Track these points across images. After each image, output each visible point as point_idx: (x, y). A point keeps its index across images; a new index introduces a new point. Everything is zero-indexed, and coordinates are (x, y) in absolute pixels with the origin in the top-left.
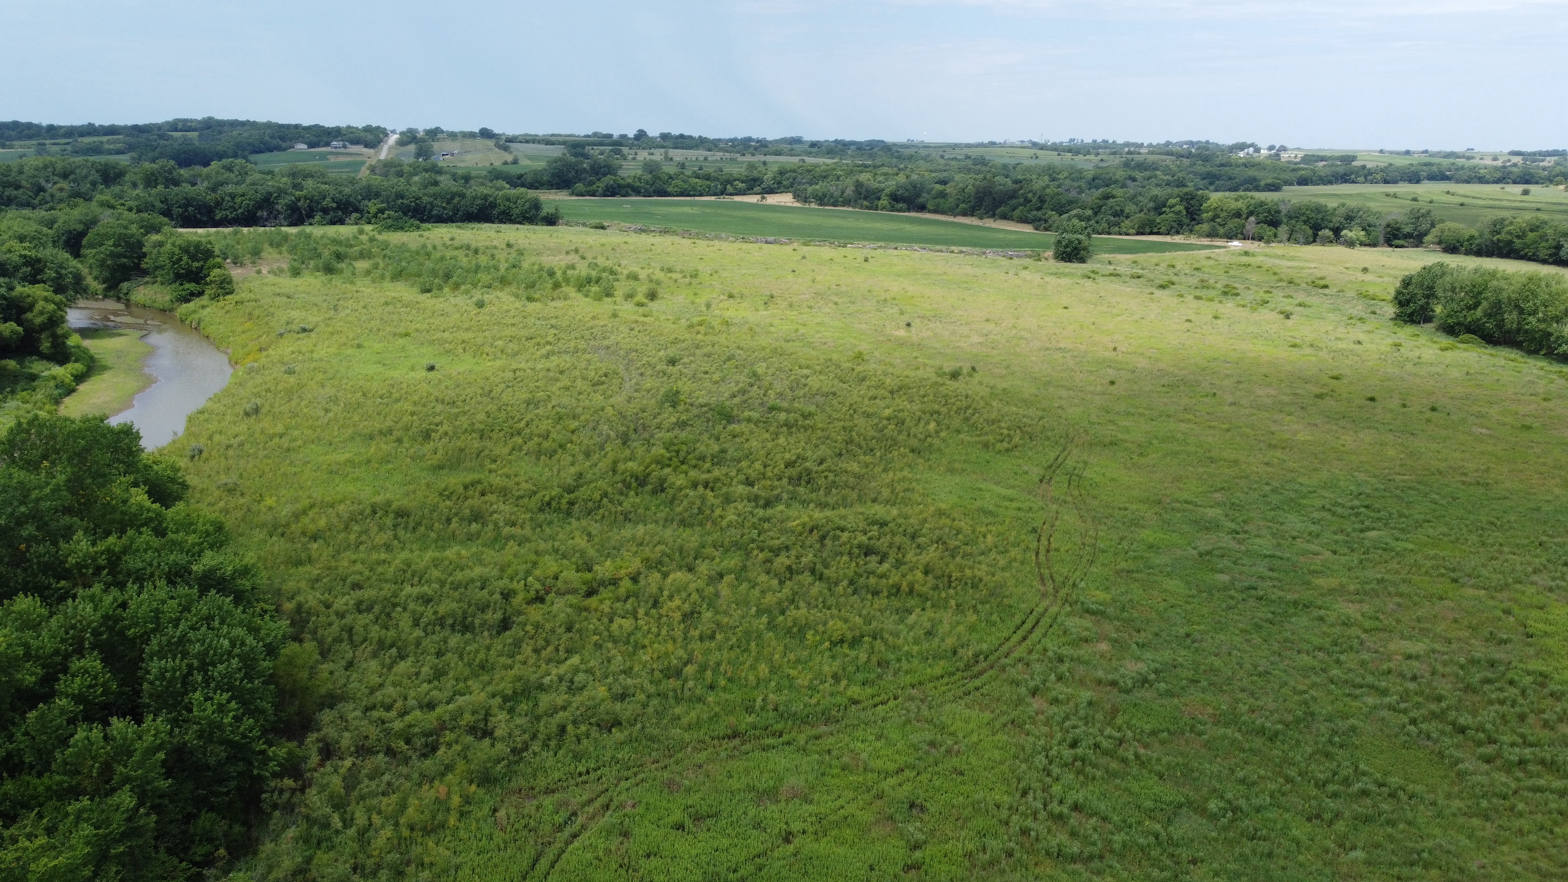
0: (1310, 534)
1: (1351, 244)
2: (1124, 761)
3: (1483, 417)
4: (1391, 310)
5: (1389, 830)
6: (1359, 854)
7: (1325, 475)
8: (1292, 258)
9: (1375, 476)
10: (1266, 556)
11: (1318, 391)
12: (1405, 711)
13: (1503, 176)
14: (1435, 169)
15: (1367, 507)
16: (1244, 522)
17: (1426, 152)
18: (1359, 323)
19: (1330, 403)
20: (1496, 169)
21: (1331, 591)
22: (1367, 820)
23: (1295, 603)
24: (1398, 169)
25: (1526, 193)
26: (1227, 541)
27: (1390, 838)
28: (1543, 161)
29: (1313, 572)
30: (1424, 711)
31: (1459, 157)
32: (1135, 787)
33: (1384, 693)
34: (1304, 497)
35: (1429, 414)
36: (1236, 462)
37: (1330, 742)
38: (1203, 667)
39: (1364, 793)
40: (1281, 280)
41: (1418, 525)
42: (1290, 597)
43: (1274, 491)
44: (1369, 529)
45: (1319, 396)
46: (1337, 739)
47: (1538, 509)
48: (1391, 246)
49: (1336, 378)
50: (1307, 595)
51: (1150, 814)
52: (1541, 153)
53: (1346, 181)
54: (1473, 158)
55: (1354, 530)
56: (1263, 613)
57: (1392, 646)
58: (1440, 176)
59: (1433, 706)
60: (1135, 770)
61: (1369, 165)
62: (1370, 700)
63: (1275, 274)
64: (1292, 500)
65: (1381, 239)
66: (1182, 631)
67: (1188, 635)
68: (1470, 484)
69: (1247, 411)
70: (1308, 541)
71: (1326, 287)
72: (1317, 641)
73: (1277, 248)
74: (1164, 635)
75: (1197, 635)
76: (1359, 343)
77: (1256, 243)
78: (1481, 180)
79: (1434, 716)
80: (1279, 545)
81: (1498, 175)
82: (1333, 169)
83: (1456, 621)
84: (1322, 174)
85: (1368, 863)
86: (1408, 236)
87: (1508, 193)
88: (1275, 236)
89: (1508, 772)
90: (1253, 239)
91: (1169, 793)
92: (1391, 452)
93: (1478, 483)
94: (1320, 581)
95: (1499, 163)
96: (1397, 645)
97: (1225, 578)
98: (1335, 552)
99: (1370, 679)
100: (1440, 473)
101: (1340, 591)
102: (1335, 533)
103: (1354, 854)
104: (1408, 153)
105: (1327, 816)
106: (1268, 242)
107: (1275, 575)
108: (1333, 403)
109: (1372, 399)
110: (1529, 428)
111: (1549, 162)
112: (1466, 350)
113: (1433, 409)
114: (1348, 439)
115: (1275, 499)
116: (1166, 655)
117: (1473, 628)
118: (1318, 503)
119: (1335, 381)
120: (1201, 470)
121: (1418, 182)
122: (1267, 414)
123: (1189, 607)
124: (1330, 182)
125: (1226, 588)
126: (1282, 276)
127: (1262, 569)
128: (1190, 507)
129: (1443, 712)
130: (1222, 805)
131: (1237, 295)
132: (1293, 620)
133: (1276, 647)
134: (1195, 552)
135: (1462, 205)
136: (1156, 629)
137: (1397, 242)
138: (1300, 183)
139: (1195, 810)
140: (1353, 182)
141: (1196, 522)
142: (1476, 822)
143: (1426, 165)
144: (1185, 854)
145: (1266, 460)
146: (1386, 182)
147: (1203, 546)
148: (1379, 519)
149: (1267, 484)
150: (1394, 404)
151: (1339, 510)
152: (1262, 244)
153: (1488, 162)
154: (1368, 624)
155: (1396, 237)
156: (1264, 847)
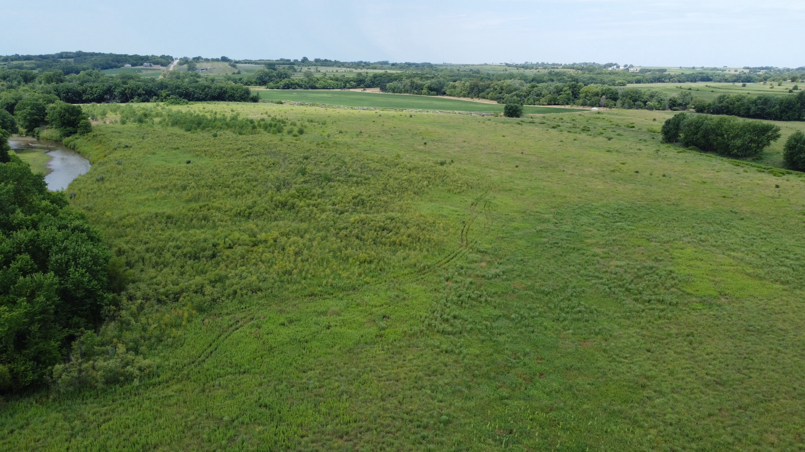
0: (590, 224)
1: (651, 108)
2: (481, 302)
3: (686, 178)
4: (661, 137)
5: (586, 323)
6: (571, 331)
7: (605, 202)
8: (622, 115)
9: (628, 202)
10: (566, 232)
11: (612, 169)
12: (607, 285)
13: (737, 79)
14: (705, 75)
15: (620, 214)
16: (561, 219)
17: (703, 68)
18: (643, 142)
19: (617, 174)
20: (735, 75)
21: (591, 245)
22: (578, 320)
23: (574, 248)
24: (686, 75)
25: (744, 86)
26: (551, 226)
27: (586, 326)
28: (759, 72)
29: (586, 238)
30: (615, 284)
31: (718, 70)
32: (482, 310)
33: (602, 278)
34: (592, 210)
35: (661, 178)
36: (565, 197)
37: (572, 296)
38: (525, 271)
39: (580, 312)
40: (613, 124)
41: (641, 220)
42: (572, 246)
43: (580, 208)
44: (617, 222)
45: (613, 171)
46: (574, 294)
47: (697, 214)
48: (671, 109)
49: (623, 164)
50: (579, 246)
51: (486, 319)
52: (759, 68)
53: (660, 82)
54: (725, 70)
55: (611, 222)
56: (559, 251)
57: (611, 263)
58: (707, 79)
59: (620, 283)
60: (484, 304)
61: (672, 74)
62: (593, 281)
63: (611, 122)
64: (587, 211)
65: (667, 107)
66: (519, 258)
67: (522, 260)
68: (670, 205)
69: (577, 178)
70: (588, 226)
71: (633, 127)
72: (578, 261)
73: (614, 110)
74: (512, 260)
75: (526, 260)
76: (640, 150)
77: (605, 108)
78: (726, 81)
79: (620, 286)
80: (574, 227)
81: (734, 78)
82: (653, 75)
83: (643, 254)
84: (648, 78)
85: (573, 334)
86: (680, 105)
87: (736, 86)
88: (615, 105)
89: (643, 304)
90: (604, 106)
91: (497, 312)
92: (639, 193)
93: (674, 204)
94: (588, 241)
95: (738, 73)
96: (614, 263)
97: (546, 240)
98: (598, 230)
99: (596, 274)
100: (658, 200)
101: (597, 244)
102: (601, 223)
103: (568, 332)
104: (694, 68)
105: (561, 319)
106: (611, 108)
107: (569, 238)
108: (619, 174)
109: (637, 172)
110: (705, 183)
111: (761, 73)
112: (690, 153)
113: (664, 176)
114: (620, 188)
115: (578, 211)
116: (510, 267)
117: (649, 256)
118: (598, 212)
119: (623, 165)
120: (547, 200)
121: (695, 81)
122: (586, 178)
123: (526, 250)
124: (652, 82)
125: (545, 243)
126: (614, 123)
127: (564, 237)
128: (538, 214)
129: (624, 285)
130: (517, 315)
131: (589, 131)
132: (571, 254)
133: (560, 263)
134: (535, 231)
135: (712, 91)
136: (508, 257)
137: (674, 108)
138: (636, 83)
139: (506, 318)
140: (663, 82)
141: (539, 220)
142: (622, 320)
143: (700, 73)
144: (496, 331)
145: (579, 196)
146: (680, 82)
147: (539, 228)
148: (623, 218)
149: (577, 205)
150: (647, 174)
151: (606, 215)
152: (608, 109)
153: (732, 72)
154: (603, 255)
155: (674, 105)
156: (531, 329)
